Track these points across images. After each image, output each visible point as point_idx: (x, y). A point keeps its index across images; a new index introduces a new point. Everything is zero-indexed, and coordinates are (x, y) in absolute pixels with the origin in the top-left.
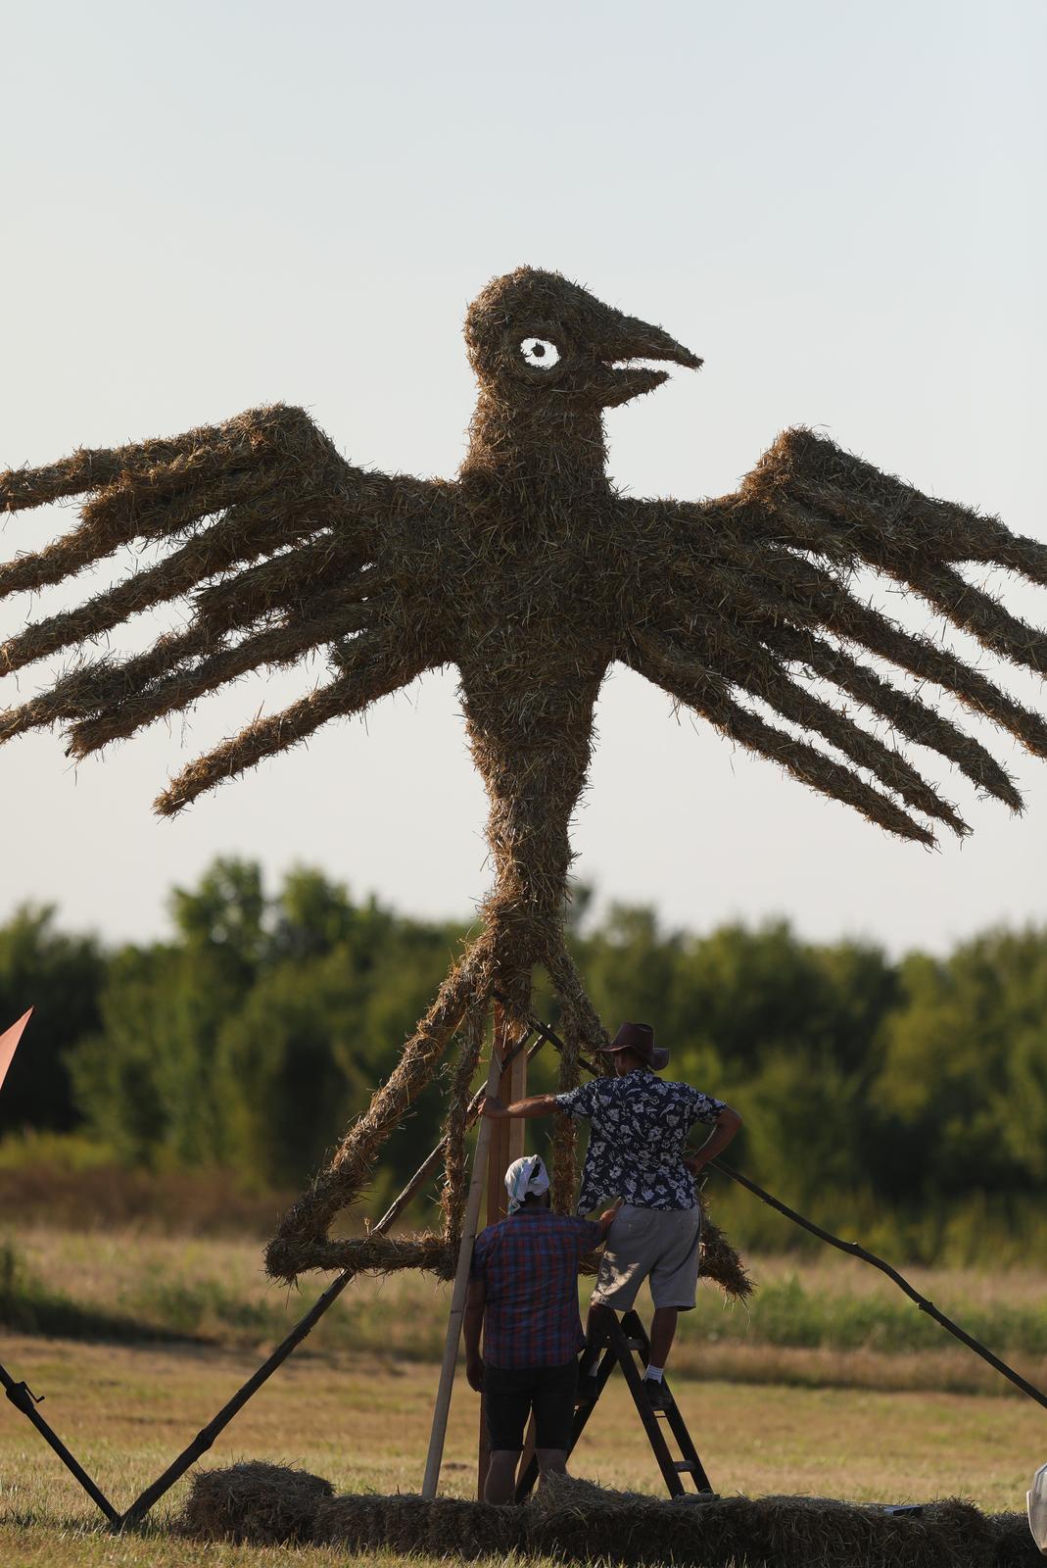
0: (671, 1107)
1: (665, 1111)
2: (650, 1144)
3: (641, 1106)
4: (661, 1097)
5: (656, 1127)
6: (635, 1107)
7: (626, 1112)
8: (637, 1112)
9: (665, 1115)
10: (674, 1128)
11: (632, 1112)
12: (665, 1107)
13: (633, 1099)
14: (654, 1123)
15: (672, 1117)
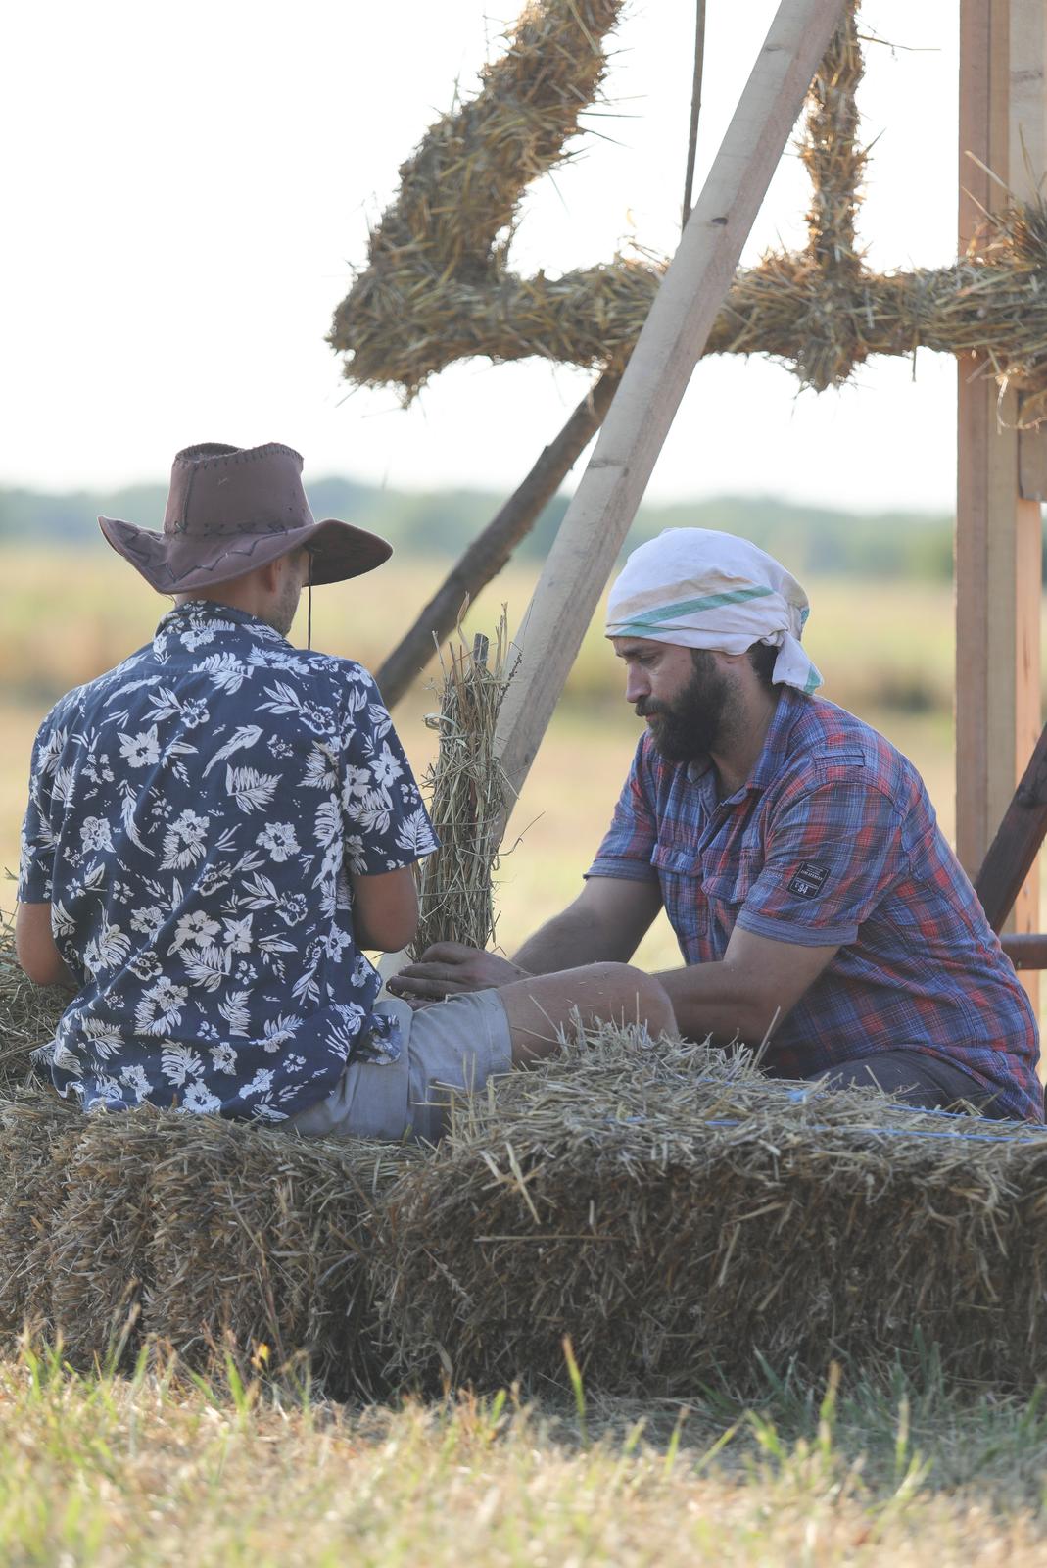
0: (248, 736)
1: (225, 753)
2: (166, 879)
3: (149, 739)
4: (218, 699)
5: (189, 815)
6: (129, 747)
7: (99, 768)
8: (136, 762)
9: (221, 766)
10: (256, 821)
11: (120, 766)
12: (223, 740)
13: (123, 717)
14: (184, 799)
15: (248, 776)
